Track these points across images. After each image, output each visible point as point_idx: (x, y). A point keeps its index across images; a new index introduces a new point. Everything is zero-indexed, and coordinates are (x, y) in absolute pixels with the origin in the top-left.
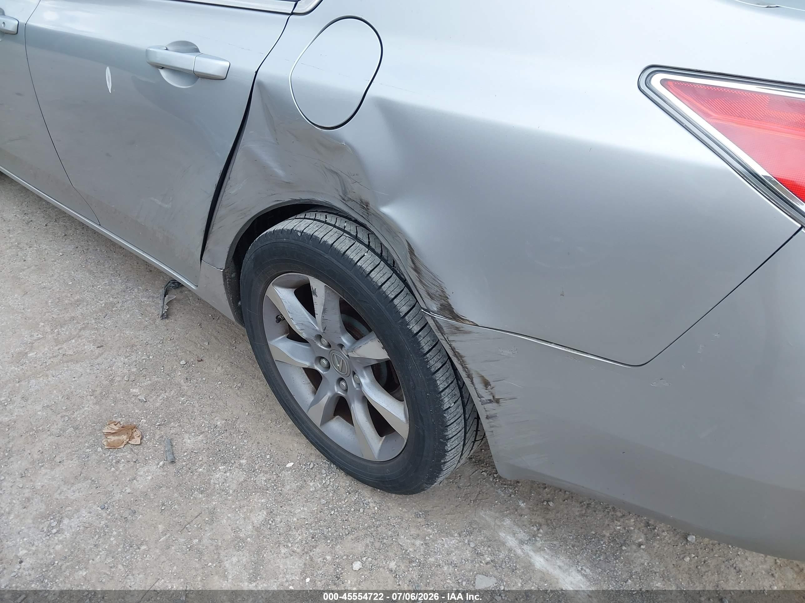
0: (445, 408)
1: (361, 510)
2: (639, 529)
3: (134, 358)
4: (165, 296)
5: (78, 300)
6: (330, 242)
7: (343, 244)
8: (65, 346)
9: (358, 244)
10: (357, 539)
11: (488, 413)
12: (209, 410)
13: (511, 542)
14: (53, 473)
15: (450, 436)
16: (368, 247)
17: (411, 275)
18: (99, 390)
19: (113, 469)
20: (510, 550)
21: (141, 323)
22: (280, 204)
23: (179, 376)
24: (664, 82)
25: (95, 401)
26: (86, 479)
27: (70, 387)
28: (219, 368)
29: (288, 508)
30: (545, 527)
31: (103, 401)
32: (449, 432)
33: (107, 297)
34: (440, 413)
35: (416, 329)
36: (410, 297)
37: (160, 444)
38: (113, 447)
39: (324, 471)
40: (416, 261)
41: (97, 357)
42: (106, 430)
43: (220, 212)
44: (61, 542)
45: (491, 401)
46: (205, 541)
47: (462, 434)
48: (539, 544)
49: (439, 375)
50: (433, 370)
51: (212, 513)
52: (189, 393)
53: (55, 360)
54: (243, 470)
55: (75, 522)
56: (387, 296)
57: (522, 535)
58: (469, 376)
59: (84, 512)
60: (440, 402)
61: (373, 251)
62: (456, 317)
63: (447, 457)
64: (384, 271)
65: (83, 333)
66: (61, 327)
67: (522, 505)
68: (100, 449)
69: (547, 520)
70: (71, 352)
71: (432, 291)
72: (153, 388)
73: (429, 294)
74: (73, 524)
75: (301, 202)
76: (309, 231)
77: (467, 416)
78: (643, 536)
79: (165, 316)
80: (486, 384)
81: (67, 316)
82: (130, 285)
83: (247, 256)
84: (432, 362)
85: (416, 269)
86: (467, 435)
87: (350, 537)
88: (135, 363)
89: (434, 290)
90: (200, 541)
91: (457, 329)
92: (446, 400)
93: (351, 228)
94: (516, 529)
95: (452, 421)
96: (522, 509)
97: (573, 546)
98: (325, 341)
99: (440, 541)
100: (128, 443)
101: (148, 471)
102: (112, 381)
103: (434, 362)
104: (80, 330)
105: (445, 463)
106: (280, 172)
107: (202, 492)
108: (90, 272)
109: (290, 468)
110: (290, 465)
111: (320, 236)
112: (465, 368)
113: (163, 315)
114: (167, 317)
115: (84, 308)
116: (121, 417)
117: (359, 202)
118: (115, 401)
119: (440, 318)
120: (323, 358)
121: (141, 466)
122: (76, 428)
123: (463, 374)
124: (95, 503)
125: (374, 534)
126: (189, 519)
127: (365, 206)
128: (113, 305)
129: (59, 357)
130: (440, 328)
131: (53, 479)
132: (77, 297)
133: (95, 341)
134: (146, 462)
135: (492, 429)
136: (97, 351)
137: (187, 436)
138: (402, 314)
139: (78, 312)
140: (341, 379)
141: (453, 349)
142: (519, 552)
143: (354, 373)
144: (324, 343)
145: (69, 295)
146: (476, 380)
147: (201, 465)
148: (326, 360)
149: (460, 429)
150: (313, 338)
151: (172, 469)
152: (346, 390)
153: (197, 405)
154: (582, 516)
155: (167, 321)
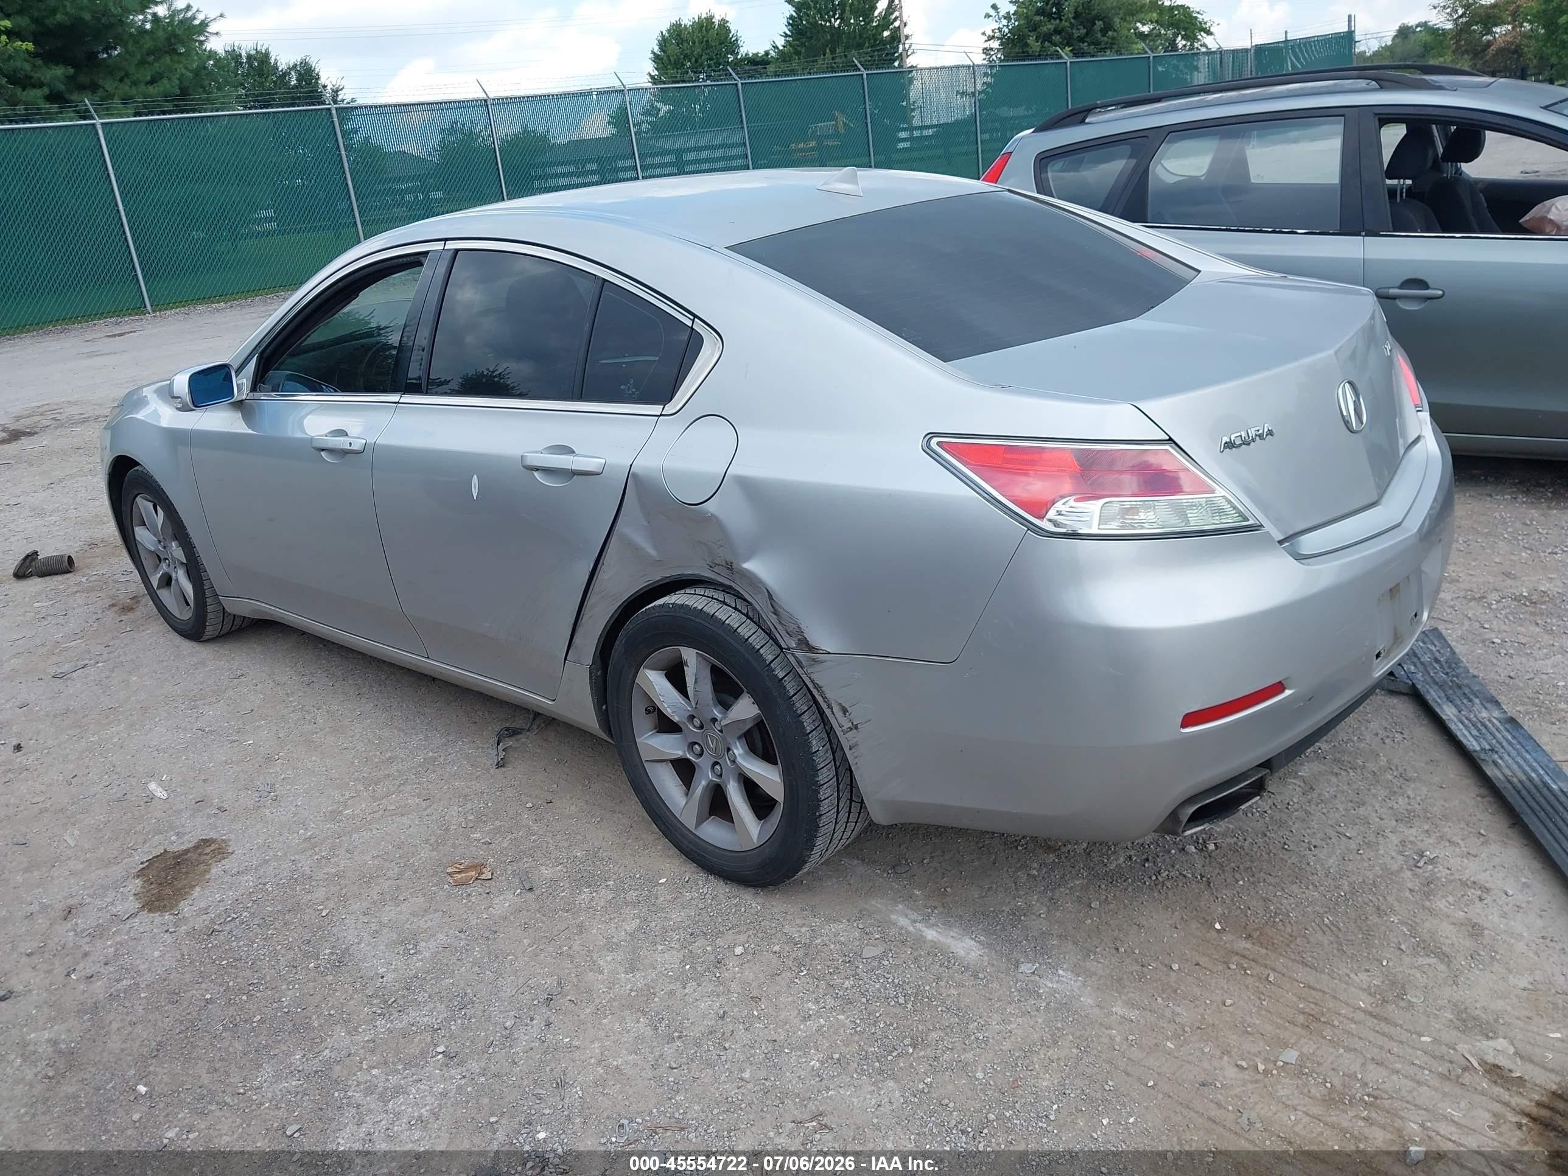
0: (814, 751)
1: (743, 910)
2: (1042, 903)
3: (469, 806)
4: (498, 744)
5: (390, 758)
6: (700, 608)
7: (712, 608)
8: (384, 801)
9: (725, 607)
10: (739, 933)
11: (850, 743)
12: (566, 844)
13: (903, 922)
14: (399, 909)
15: (822, 782)
16: (735, 609)
17: (770, 619)
18: (433, 839)
19: (464, 901)
20: (902, 928)
21: (471, 774)
22: (649, 585)
23: (526, 818)
24: (938, 444)
25: (431, 848)
26: (436, 911)
27: (400, 838)
28: (573, 807)
29: (663, 915)
30: (941, 909)
31: (441, 848)
32: (820, 778)
33: (425, 752)
34: (810, 755)
35: (781, 675)
36: (775, 647)
37: (514, 877)
38: (461, 884)
39: (700, 883)
40: (775, 605)
41: (426, 809)
42: (449, 870)
43: (592, 599)
44: (422, 960)
45: (851, 729)
46: (576, 947)
47: (834, 781)
48: (931, 922)
49: (805, 717)
50: (799, 712)
51: (581, 927)
52: (541, 832)
53: (376, 815)
54: (611, 890)
55: (432, 944)
56: (754, 647)
57: (914, 916)
58: (830, 707)
59: (441, 936)
60: (808, 744)
61: (740, 611)
62: (812, 649)
63: (821, 808)
64: (750, 627)
65: (402, 788)
66: (376, 784)
67: (917, 892)
68: (446, 886)
69: (943, 904)
70: (393, 807)
71: (789, 629)
72: (497, 831)
73: (787, 633)
74: (431, 946)
75: (672, 579)
76: (679, 602)
77: (838, 764)
78: (1045, 909)
79: (500, 765)
80: (845, 711)
81: (380, 774)
82: (450, 738)
83: (617, 643)
84: (798, 705)
85: (776, 613)
86: (841, 786)
87: (730, 932)
88: (471, 812)
89: (791, 627)
90: (570, 948)
91: (814, 660)
92: (814, 742)
93: (720, 596)
94: (909, 912)
95: (822, 765)
96: (917, 896)
97: (969, 921)
98: (697, 722)
99: (828, 927)
100: (477, 879)
101: (504, 899)
102: (447, 830)
103: (800, 705)
104: (399, 786)
105: (821, 815)
106: (652, 552)
107: (567, 911)
108: (400, 729)
109: (663, 884)
110: (663, 880)
111: (690, 604)
112: (824, 698)
113: (498, 764)
114: (503, 766)
115: (400, 765)
116: (464, 858)
117: (724, 564)
118: (454, 846)
119: (798, 654)
120: (696, 743)
121: (495, 896)
122: (415, 872)
123: (824, 706)
124: (451, 929)
125: (757, 927)
126: (556, 933)
127: (730, 567)
128: (435, 759)
129: (381, 812)
130: (799, 663)
131: (401, 913)
132: (388, 755)
133: (419, 795)
134: (501, 893)
135: (857, 760)
136: (424, 804)
137: (543, 868)
138: (768, 662)
139: (393, 769)
140: (716, 763)
141: (812, 681)
142: (911, 929)
143: (729, 749)
144: (695, 724)
145: (378, 753)
146: (836, 709)
147: (564, 890)
148: (699, 745)
149: (831, 776)
150: (685, 721)
151: (530, 896)
152: (721, 775)
153: (551, 842)
154: (981, 897)
155: (504, 769)
